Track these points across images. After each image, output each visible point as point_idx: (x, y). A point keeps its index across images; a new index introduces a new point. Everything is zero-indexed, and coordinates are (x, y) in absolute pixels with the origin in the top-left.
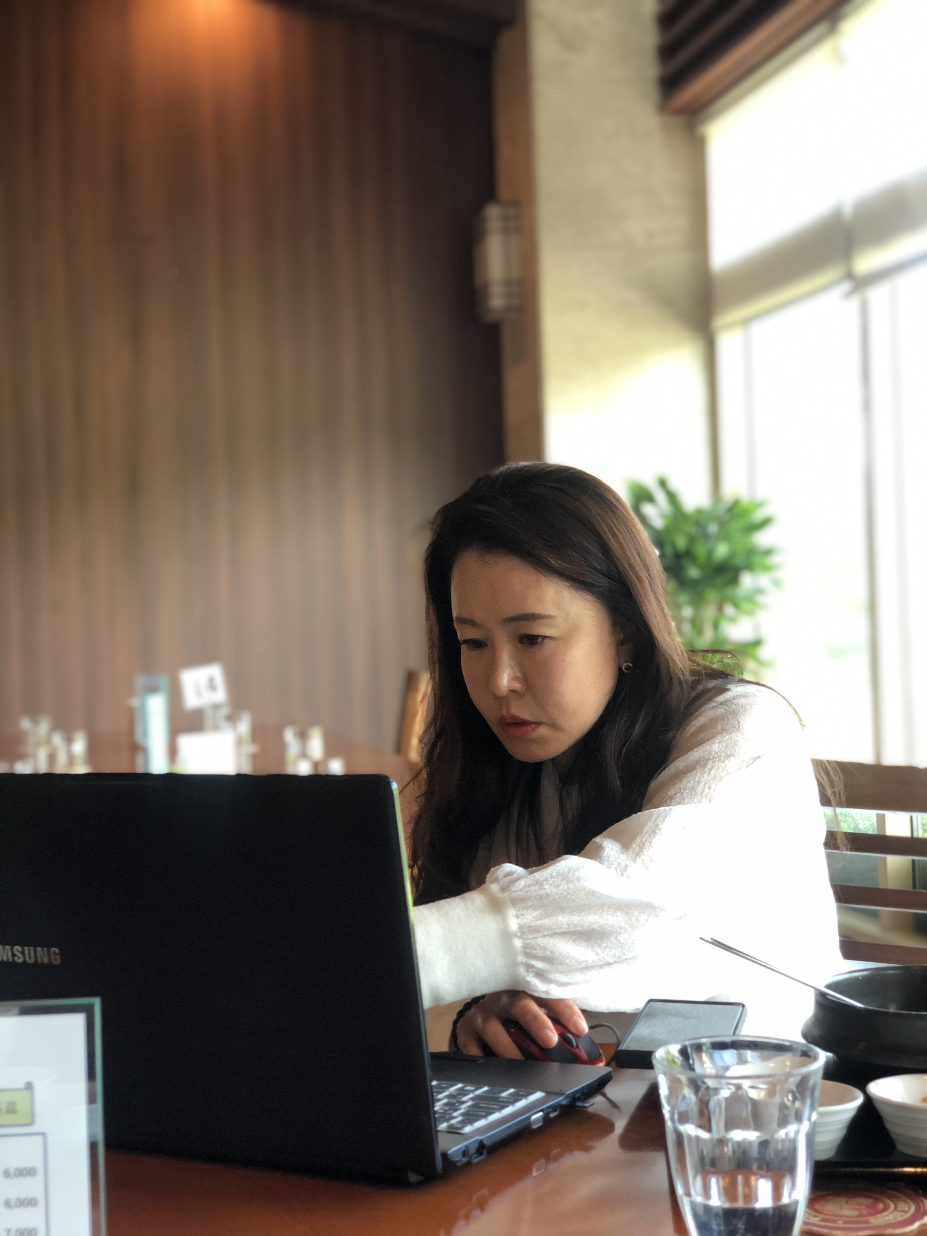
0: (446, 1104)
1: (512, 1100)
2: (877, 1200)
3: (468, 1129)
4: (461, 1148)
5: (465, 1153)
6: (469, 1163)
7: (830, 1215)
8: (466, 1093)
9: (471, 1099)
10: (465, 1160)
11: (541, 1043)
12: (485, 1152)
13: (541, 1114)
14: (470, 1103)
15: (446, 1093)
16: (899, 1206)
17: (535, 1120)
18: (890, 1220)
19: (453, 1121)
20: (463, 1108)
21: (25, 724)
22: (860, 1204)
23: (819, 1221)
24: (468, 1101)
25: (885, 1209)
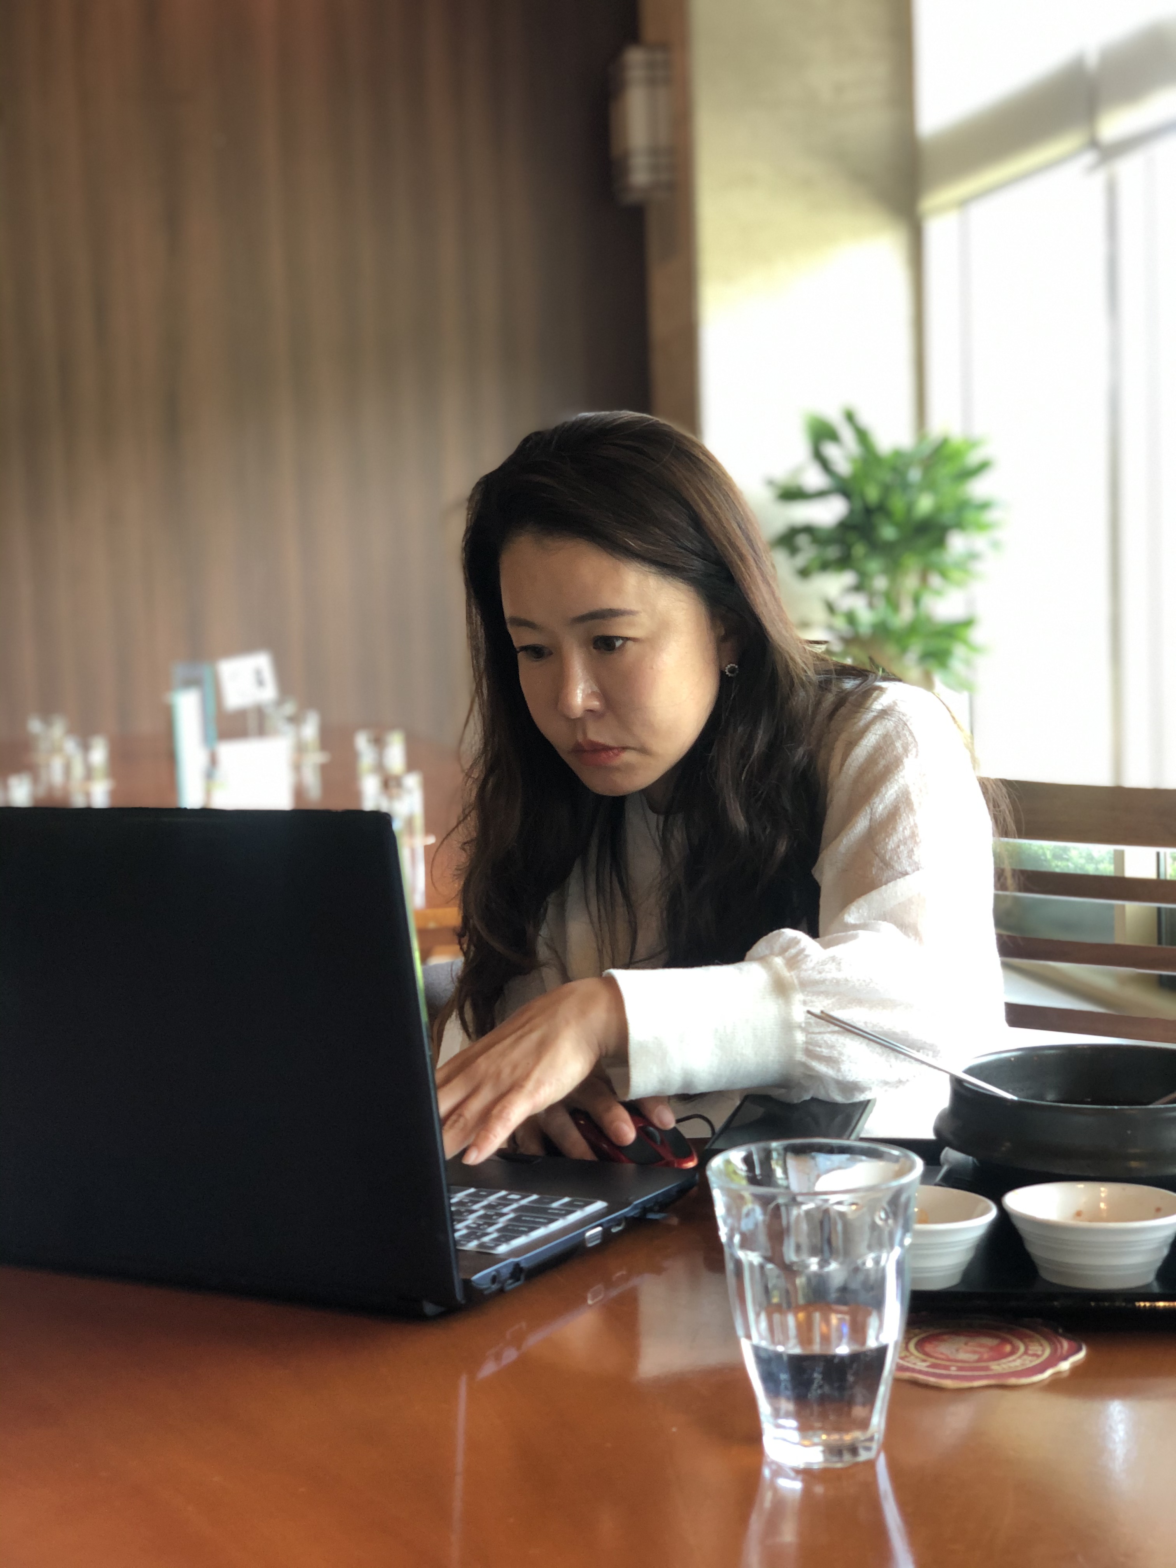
0: (480, 1217)
1: (563, 1212)
2: (1005, 1341)
3: (502, 1249)
4: (491, 1272)
5: (494, 1279)
6: (501, 1291)
7: (943, 1359)
8: (508, 1202)
9: (514, 1210)
10: (495, 1287)
11: (614, 1139)
12: (522, 1277)
13: (599, 1229)
14: (512, 1215)
15: (485, 1203)
16: (1030, 1348)
17: (591, 1237)
18: (1016, 1366)
19: (486, 1239)
20: (502, 1222)
21: (35, 726)
22: (981, 1346)
23: (928, 1367)
24: (509, 1212)
25: (1012, 1353)
